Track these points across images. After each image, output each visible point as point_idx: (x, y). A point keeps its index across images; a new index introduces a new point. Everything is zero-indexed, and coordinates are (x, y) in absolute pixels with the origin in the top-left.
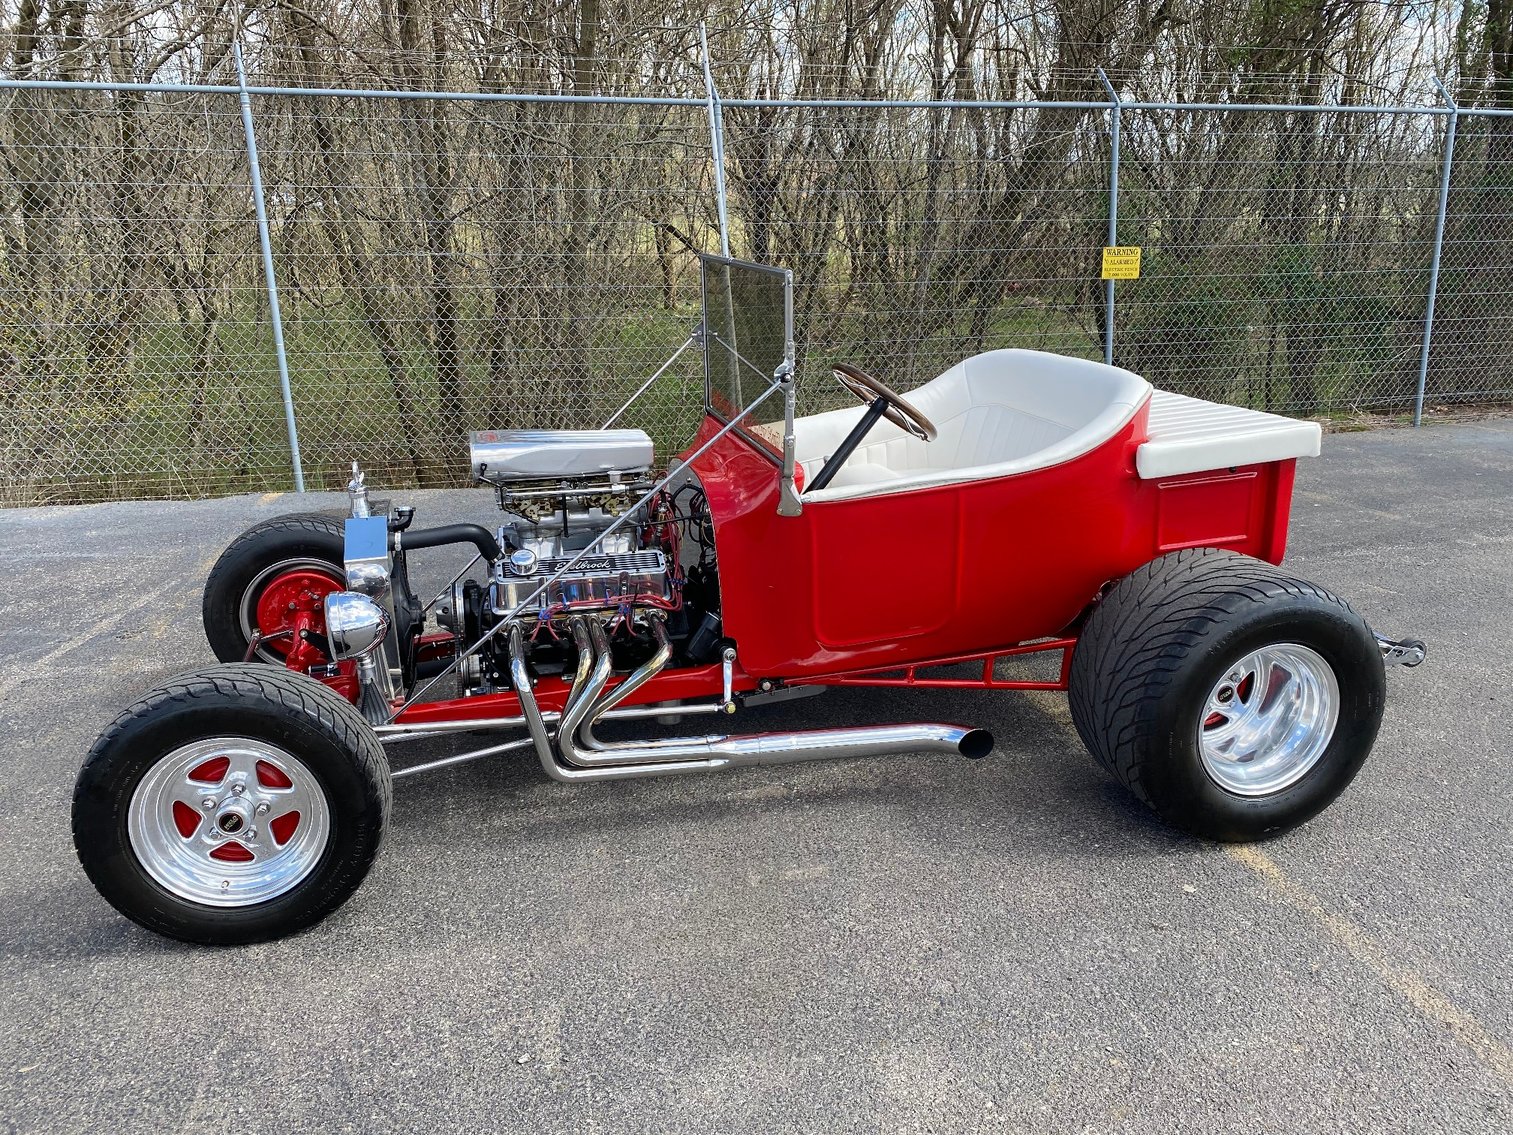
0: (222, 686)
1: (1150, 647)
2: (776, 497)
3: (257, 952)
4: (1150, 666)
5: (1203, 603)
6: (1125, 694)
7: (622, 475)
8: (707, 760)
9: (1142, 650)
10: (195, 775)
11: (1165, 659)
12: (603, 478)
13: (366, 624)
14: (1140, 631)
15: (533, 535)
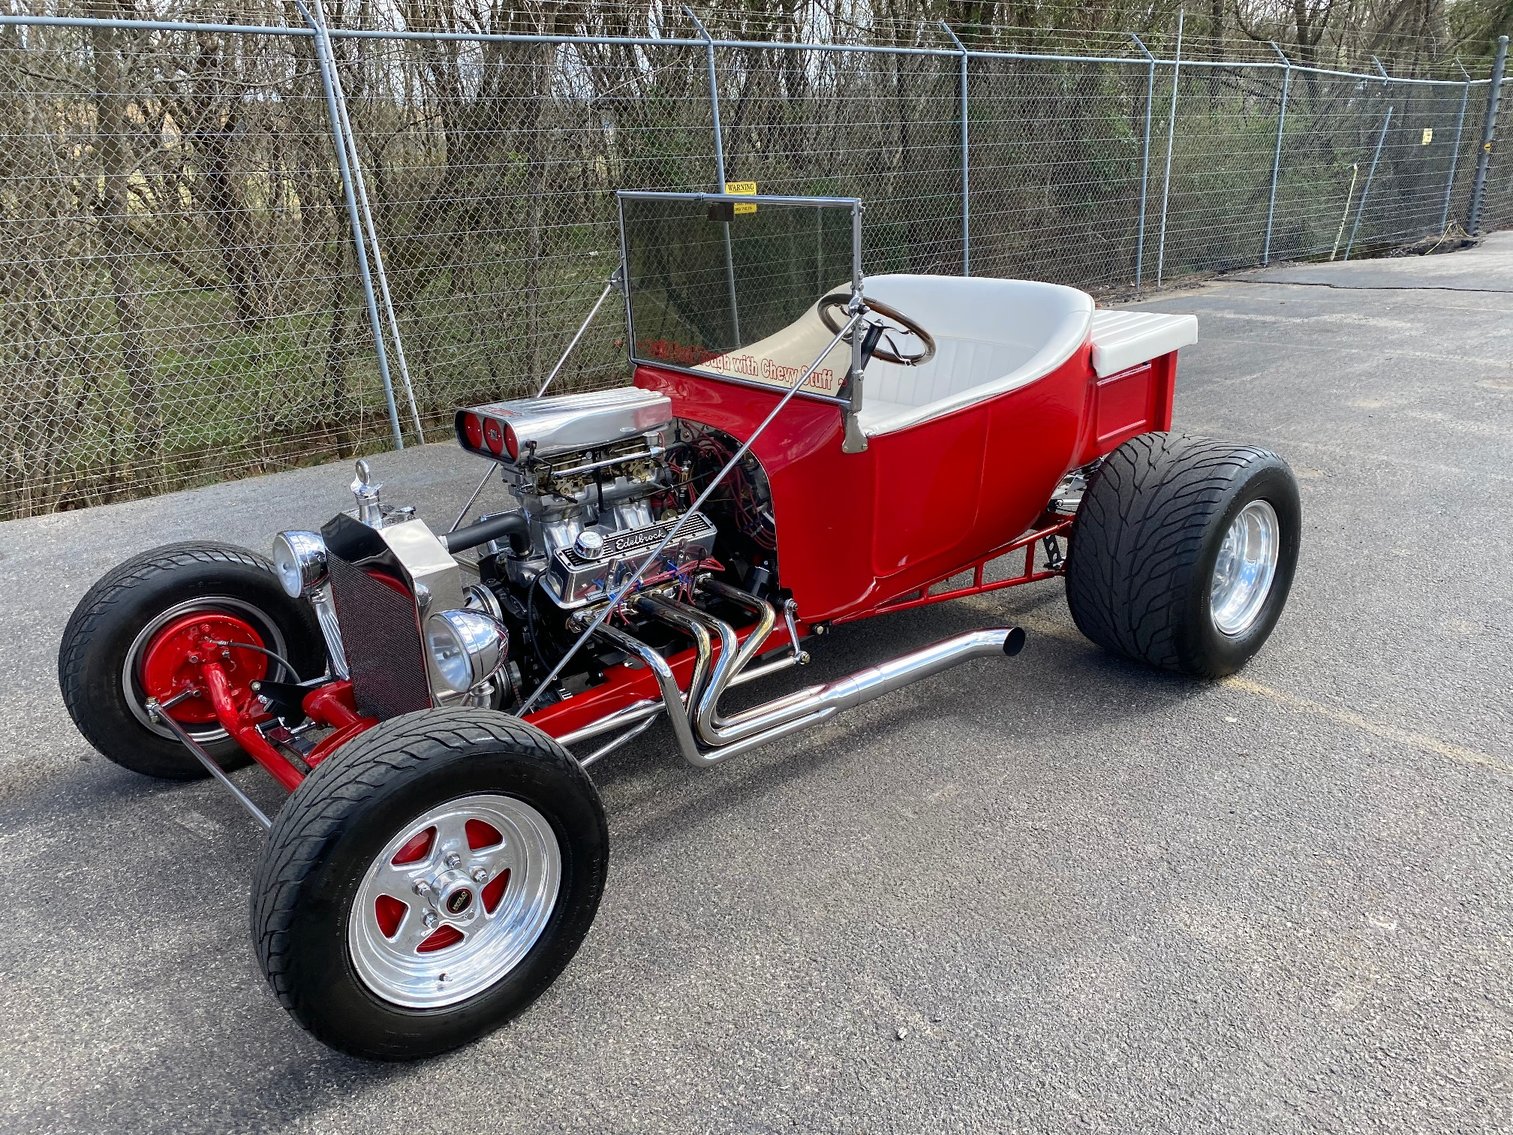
1: (1171, 521)
2: (841, 435)
3: (498, 1041)
4: (1179, 536)
5: (1205, 477)
6: (1155, 566)
8: (818, 711)
9: (1163, 526)
10: (395, 862)
11: (1191, 529)
13: (487, 642)
14: (1152, 510)
15: (560, 517)
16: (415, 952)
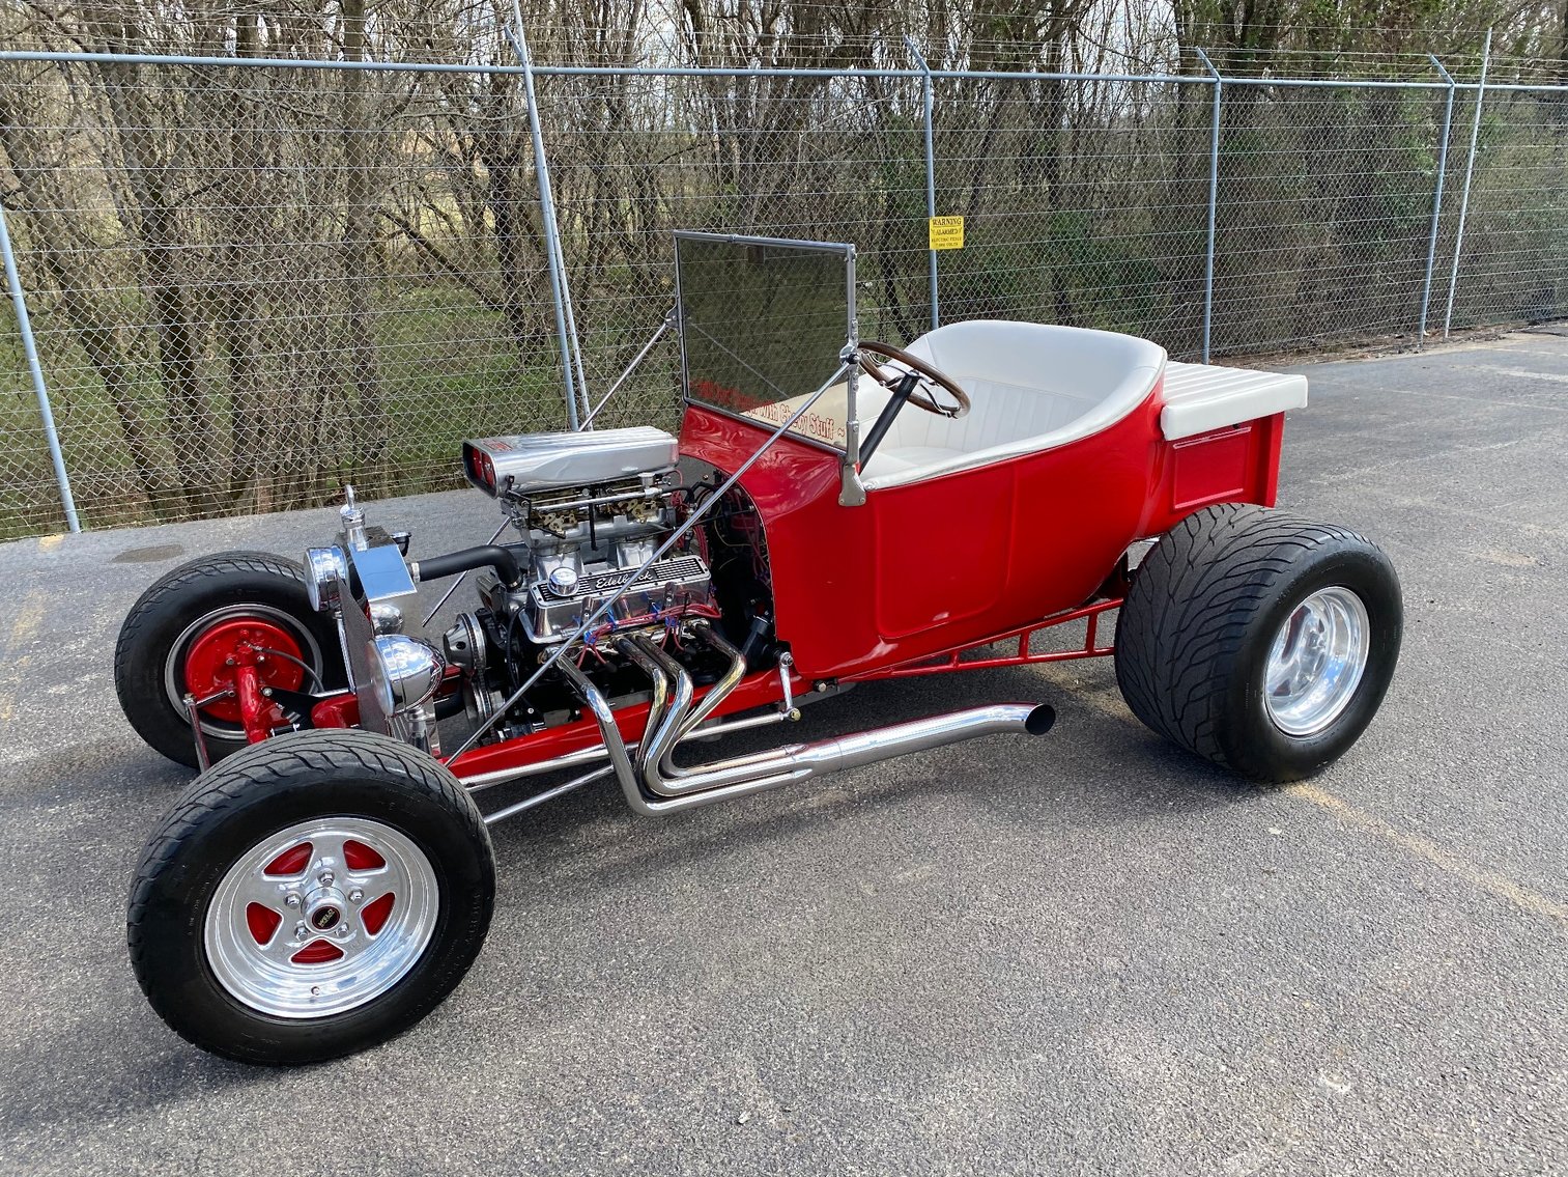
0: (312, 759)
1: (1216, 603)
2: (838, 486)
3: (364, 1062)
4: (1222, 621)
5: (1261, 556)
6: (1196, 652)
7: (657, 476)
8: (791, 772)
9: (1208, 607)
10: (272, 870)
11: (1238, 613)
12: (633, 481)
13: (419, 669)
14: (1201, 589)
15: (554, 552)
16: (290, 959)
